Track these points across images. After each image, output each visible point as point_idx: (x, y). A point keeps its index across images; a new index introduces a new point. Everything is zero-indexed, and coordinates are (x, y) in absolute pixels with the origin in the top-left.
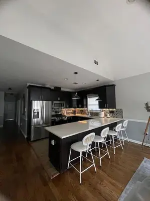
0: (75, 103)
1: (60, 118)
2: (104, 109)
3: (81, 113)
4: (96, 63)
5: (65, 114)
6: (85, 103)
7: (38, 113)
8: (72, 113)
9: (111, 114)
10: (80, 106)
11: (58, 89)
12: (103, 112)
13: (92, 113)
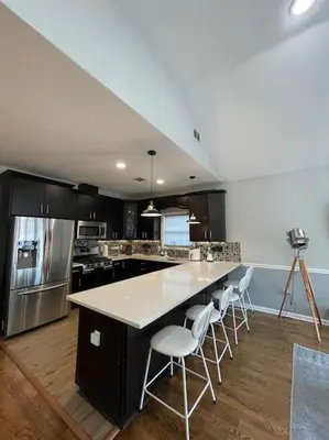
0: (130, 228)
1: (96, 265)
2: (201, 243)
3: (146, 252)
4: (197, 135)
5: (106, 255)
6: (155, 229)
7: (35, 252)
8: (123, 252)
9: (216, 254)
10: (144, 234)
12: (198, 250)
13: (171, 252)
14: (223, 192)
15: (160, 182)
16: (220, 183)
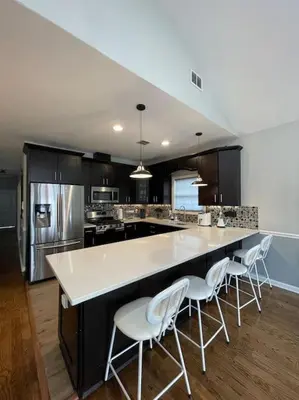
0: (143, 193)
1: (108, 227)
2: (212, 207)
3: (158, 216)
4: (197, 81)
5: (121, 217)
6: (166, 193)
7: (49, 214)
8: (138, 216)
9: (228, 220)
10: (155, 199)
11: (102, 158)
12: (209, 214)
13: (181, 217)
14: (238, 148)
15: (165, 143)
16: (234, 138)
